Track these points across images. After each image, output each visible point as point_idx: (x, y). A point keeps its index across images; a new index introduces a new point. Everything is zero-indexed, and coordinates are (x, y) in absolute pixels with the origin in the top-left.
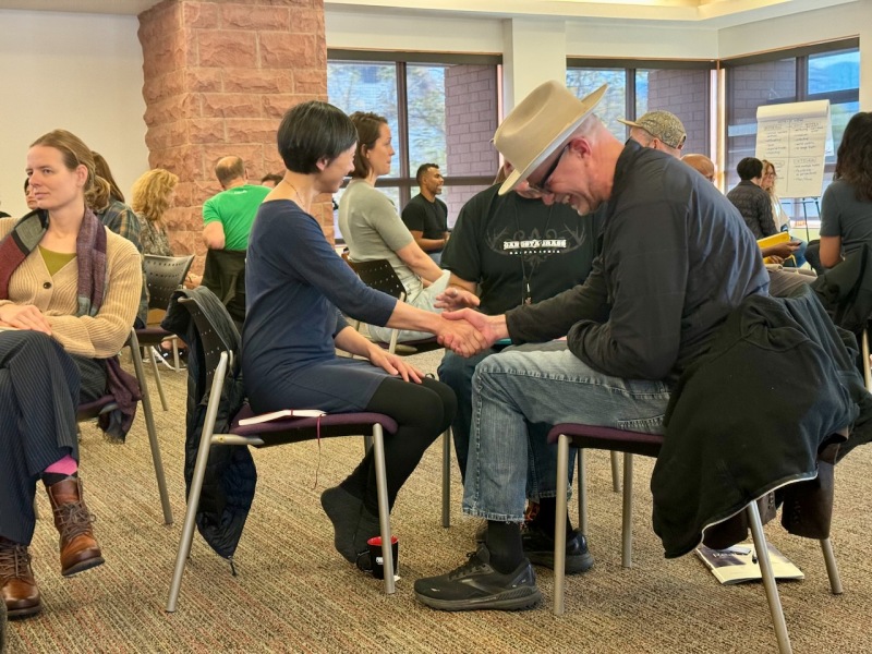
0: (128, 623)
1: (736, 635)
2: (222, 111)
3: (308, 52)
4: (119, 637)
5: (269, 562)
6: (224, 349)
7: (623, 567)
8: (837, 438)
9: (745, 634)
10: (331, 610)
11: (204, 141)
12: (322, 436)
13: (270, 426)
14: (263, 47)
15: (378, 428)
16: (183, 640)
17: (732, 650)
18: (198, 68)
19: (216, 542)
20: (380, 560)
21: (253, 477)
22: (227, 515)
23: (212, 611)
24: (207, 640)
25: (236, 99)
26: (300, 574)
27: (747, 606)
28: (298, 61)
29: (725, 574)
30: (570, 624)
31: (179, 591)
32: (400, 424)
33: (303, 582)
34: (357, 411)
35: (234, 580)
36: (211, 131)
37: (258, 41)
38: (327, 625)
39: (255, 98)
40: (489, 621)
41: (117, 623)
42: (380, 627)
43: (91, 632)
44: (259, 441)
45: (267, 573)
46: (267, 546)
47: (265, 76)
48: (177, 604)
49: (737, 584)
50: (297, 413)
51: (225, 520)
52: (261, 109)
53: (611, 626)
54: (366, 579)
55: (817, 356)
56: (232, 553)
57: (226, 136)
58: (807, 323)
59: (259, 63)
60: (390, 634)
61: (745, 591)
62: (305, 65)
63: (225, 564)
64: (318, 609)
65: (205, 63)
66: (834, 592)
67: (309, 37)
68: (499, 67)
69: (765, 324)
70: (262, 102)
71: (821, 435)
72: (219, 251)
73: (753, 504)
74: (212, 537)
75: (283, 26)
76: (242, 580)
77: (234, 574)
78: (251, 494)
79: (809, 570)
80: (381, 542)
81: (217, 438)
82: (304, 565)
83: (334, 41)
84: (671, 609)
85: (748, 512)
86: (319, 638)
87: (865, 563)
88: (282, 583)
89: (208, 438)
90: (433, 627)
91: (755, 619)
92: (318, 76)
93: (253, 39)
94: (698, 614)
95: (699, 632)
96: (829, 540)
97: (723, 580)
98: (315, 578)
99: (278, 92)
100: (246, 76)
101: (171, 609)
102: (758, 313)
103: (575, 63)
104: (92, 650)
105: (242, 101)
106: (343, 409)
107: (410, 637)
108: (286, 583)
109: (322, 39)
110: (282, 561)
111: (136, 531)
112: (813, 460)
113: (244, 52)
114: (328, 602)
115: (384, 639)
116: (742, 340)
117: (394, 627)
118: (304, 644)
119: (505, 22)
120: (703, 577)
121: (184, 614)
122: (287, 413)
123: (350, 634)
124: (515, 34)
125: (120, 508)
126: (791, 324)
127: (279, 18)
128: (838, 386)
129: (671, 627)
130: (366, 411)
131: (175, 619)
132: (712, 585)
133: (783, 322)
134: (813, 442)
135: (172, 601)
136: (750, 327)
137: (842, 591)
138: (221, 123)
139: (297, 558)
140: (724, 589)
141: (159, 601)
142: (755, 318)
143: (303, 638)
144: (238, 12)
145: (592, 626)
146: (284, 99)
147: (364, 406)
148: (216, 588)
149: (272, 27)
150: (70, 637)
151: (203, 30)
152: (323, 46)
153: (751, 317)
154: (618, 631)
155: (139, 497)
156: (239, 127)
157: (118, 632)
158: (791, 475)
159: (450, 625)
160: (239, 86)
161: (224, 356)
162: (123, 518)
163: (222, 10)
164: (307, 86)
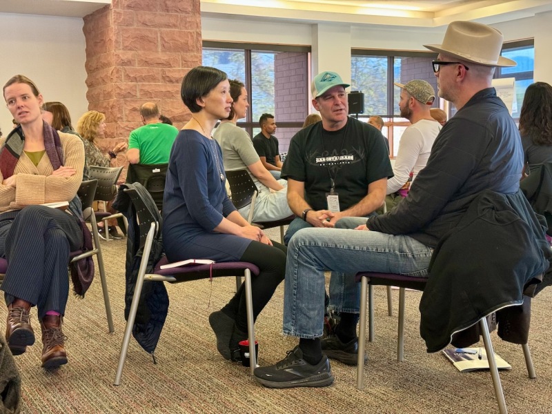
0: (91, 392)
1: (471, 402)
2: (136, 78)
3: (190, 42)
4: (86, 400)
5: (176, 356)
6: (154, 221)
7: (398, 361)
8: (536, 281)
9: (477, 402)
10: (217, 385)
11: (125, 97)
12: (213, 277)
13: (180, 269)
14: (162, 38)
15: (248, 272)
16: (126, 402)
17: (470, 411)
18: (121, 51)
19: (144, 342)
20: (247, 355)
21: (167, 302)
22: (150, 326)
23: (143, 385)
24: (141, 402)
25: (145, 71)
26: (196, 363)
27: (477, 385)
28: (184, 48)
29: (462, 365)
30: (368, 395)
31: (122, 374)
32: (261, 270)
33: (198, 368)
34: (235, 261)
35: (155, 366)
36: (129, 91)
37: (159, 35)
38: (215, 394)
39: (157, 71)
40: (317, 392)
41: (84, 391)
42: (249, 396)
43: (68, 397)
44: (173, 279)
45: (175, 362)
46: (174, 347)
47: (163, 57)
48: (121, 380)
49: (470, 372)
50: (198, 261)
51: (149, 329)
52: (160, 77)
53: (394, 396)
54: (238, 366)
55: (525, 229)
56: (153, 350)
57: (138, 94)
58: (519, 209)
59: (160, 49)
60: (255, 400)
61: (475, 376)
62: (188, 50)
63: (148, 357)
64: (209, 384)
65: (125, 48)
66: (530, 377)
67: (191, 33)
68: (309, 53)
69: (493, 209)
70: (161, 73)
71: (526, 278)
72: (135, 164)
73: (484, 319)
74: (141, 339)
75: (175, 26)
76: (160, 366)
77: (155, 363)
78: (165, 313)
79: (514, 364)
80: (249, 343)
81: (148, 276)
82: (198, 358)
83: (207, 36)
84: (429, 386)
85: (480, 324)
86: (212, 401)
87: (548, 360)
88: (185, 368)
89: (143, 276)
90: (282, 396)
91: (482, 393)
92: (197, 57)
93: (156, 33)
94: (446, 389)
95: (448, 400)
96: (527, 344)
97: (461, 369)
98: (206, 366)
99: (171, 67)
100: (152, 56)
101: (117, 383)
102: (489, 201)
103: (356, 52)
104: (69, 407)
105: (149, 73)
106: (226, 259)
107: (268, 401)
108: (188, 369)
109: (199, 34)
110: (184, 355)
111: (90, 336)
112: (521, 293)
113: (151, 42)
114: (216, 380)
115: (252, 403)
116: (479, 218)
117: (258, 395)
118: (203, 405)
119: (313, 26)
120: (449, 368)
121: (126, 386)
122: (191, 261)
123: (231, 399)
124: (320, 33)
125: (79, 323)
126: (509, 209)
127: (173, 21)
128: (537, 249)
129: (430, 397)
130: (241, 261)
131: (120, 389)
132: (454, 372)
133: (504, 207)
134: (521, 282)
135: (118, 378)
136: (483, 210)
137: (535, 376)
138: (135, 86)
139: (194, 354)
140: (462, 375)
141: (109, 378)
142: (487, 205)
143: (201, 402)
144: (147, 16)
145: (382, 396)
146: (174, 71)
147: (239, 258)
148: (144, 371)
149: (168, 26)
150: (55, 400)
151: (125, 27)
152: (199, 39)
153: (483, 204)
154: (398, 399)
155: (90, 316)
156: (146, 88)
157: (85, 397)
158: (507, 301)
159: (293, 394)
160: (147, 63)
161: (153, 225)
162: (81, 329)
163: (137, 15)
164: (189, 63)
